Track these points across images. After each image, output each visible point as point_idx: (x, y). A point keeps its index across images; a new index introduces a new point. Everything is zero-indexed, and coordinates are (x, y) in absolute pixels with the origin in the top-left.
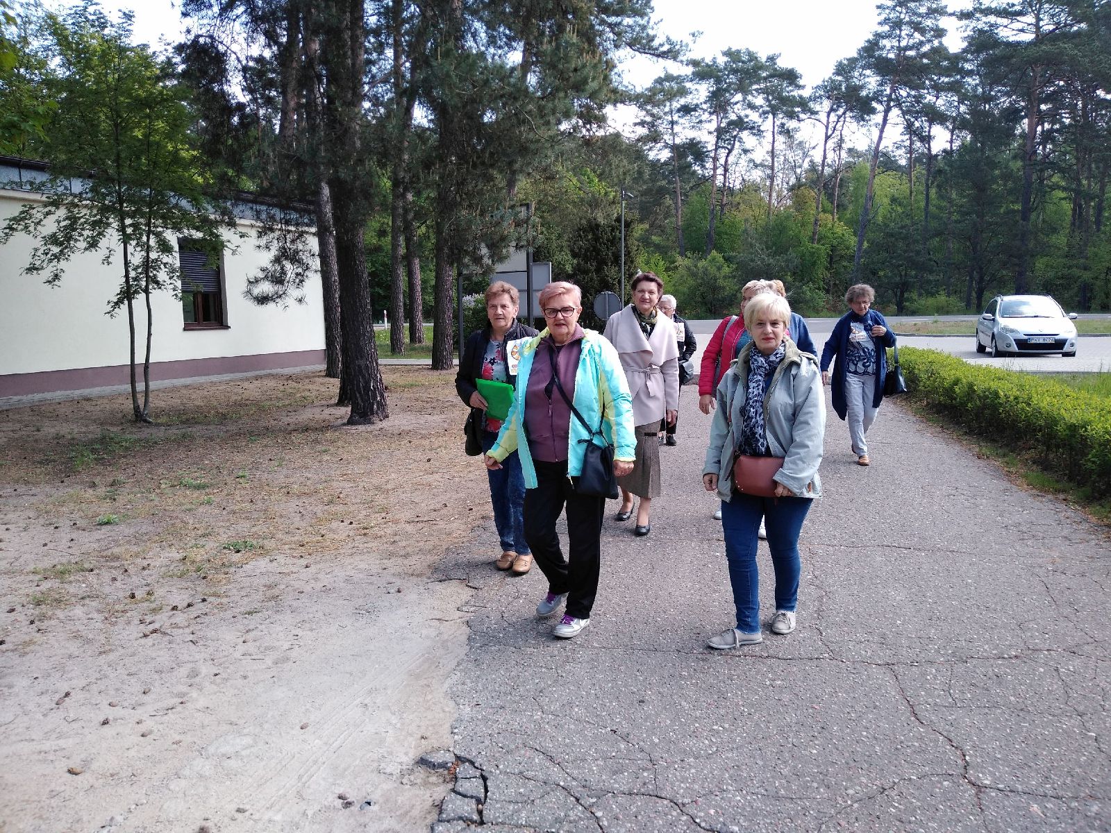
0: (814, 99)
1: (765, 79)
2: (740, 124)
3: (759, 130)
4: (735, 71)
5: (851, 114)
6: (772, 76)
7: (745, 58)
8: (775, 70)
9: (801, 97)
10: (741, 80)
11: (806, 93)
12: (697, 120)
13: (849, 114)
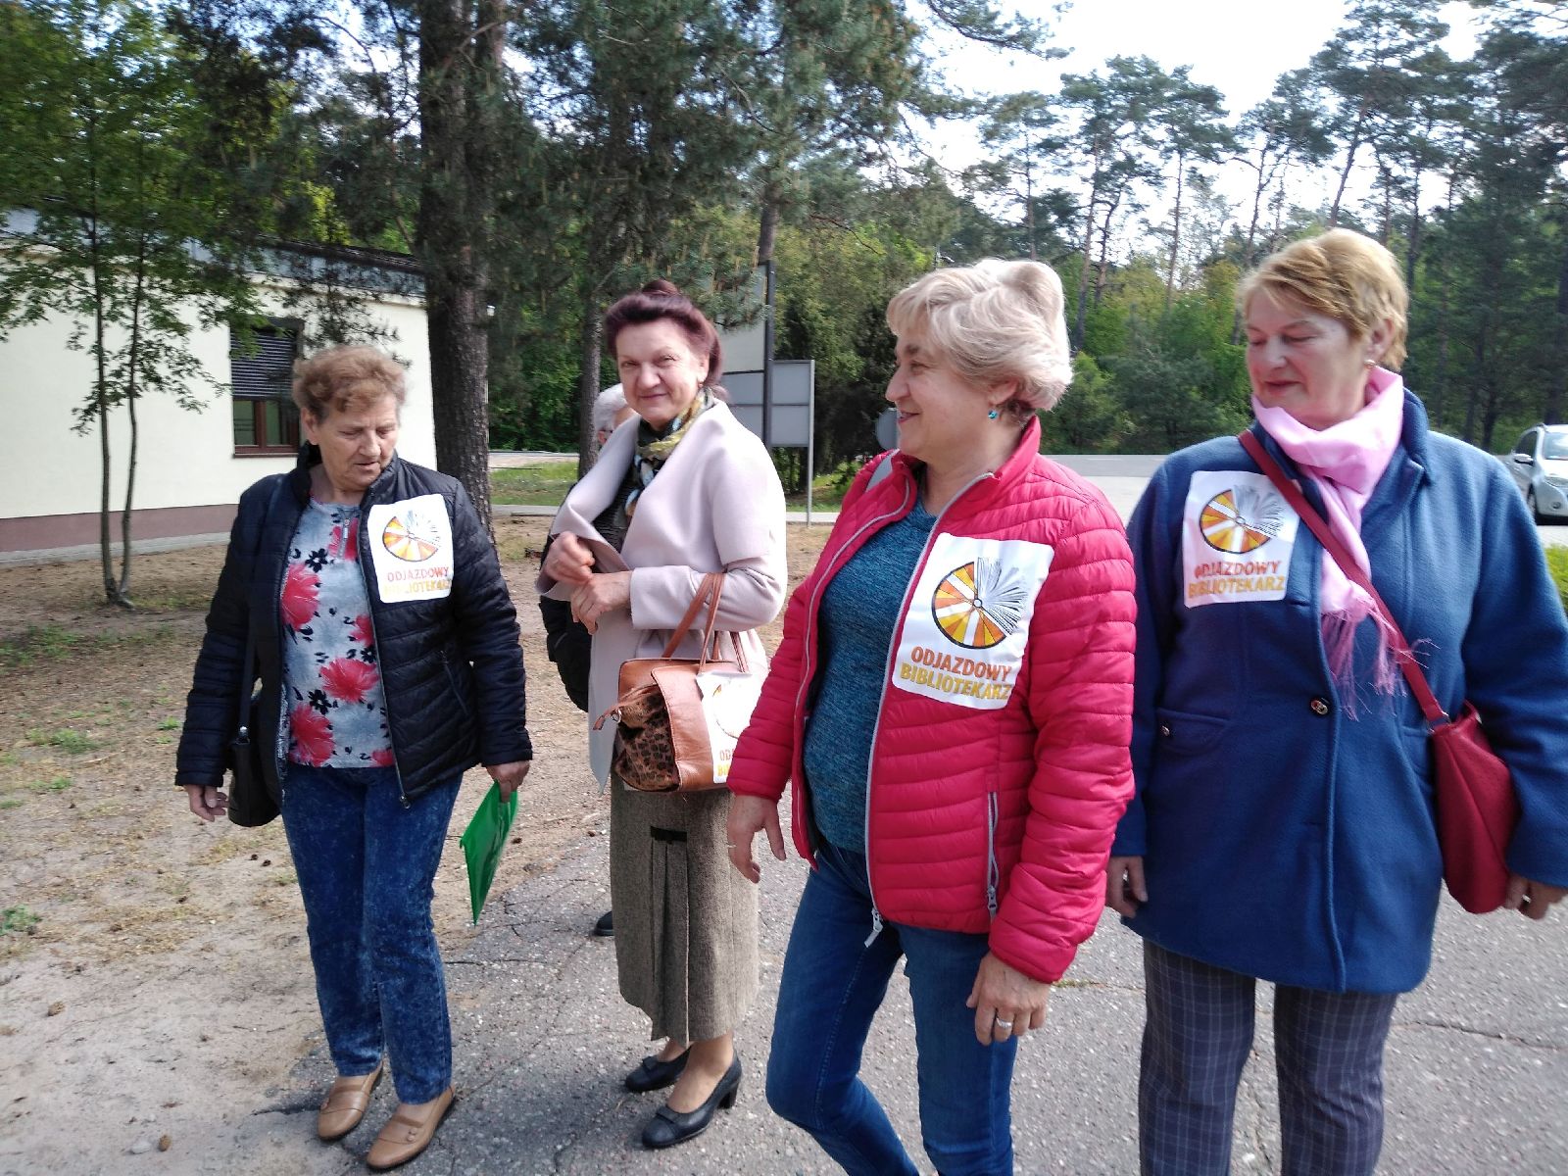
0: (1243, 131)
1: (1170, 100)
2: (1129, 166)
3: (1157, 176)
4: (1125, 89)
5: (1298, 154)
6: (1181, 97)
7: (1140, 69)
8: (1185, 87)
9: (1222, 127)
10: (1133, 102)
11: (1231, 122)
12: (1065, 162)
13: (1294, 154)
